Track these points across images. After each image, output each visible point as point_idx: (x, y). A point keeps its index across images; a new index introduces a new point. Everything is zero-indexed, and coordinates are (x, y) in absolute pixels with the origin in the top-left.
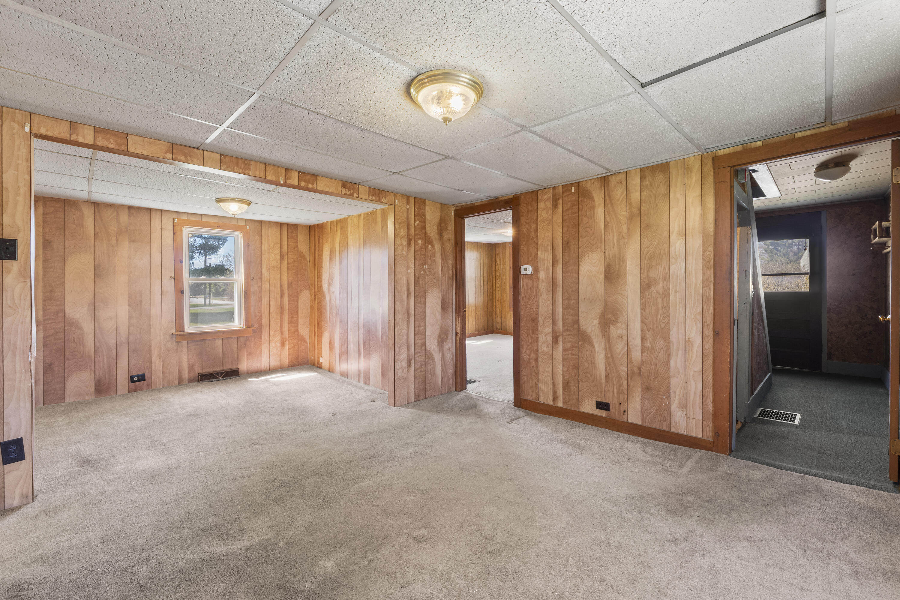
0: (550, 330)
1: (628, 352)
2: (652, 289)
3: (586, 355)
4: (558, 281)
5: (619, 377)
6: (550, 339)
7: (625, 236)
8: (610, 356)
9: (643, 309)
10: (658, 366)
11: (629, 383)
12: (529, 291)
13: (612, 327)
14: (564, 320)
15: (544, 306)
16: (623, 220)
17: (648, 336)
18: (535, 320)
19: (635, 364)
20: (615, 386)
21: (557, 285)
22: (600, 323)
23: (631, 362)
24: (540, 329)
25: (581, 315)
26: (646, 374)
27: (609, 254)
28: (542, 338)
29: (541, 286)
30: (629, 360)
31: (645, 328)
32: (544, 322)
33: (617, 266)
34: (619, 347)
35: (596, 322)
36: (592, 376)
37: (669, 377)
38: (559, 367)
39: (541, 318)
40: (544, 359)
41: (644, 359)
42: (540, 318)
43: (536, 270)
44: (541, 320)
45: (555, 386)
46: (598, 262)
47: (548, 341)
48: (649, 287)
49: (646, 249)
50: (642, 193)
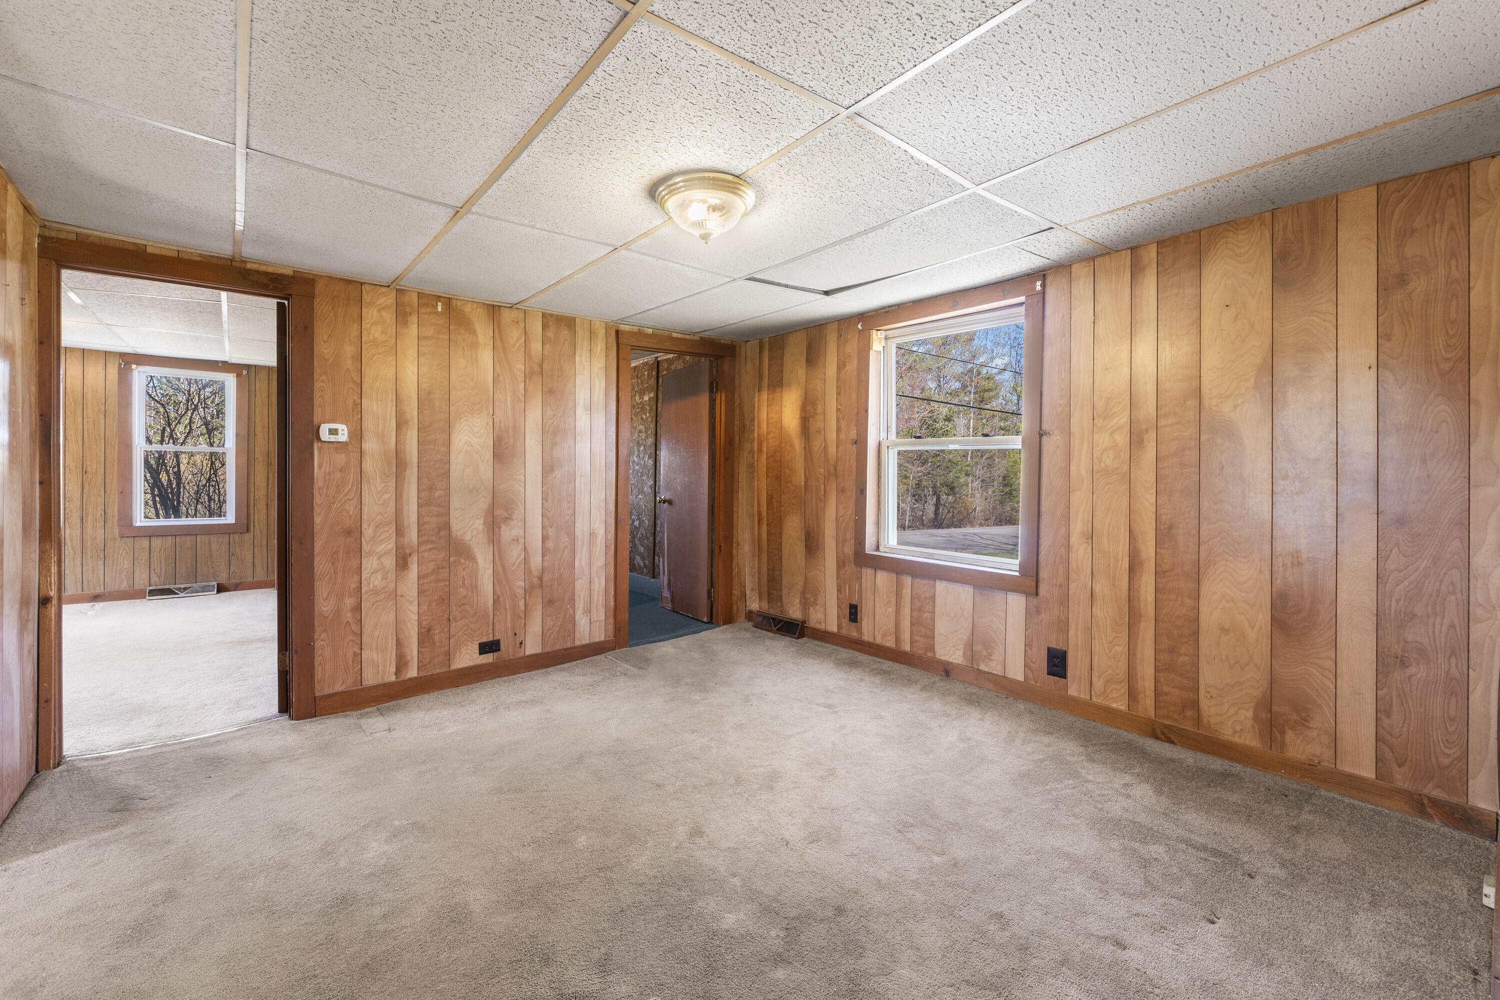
0: (391, 545)
1: (526, 560)
2: (556, 472)
3: (463, 577)
4: (408, 457)
5: (514, 596)
6: (390, 562)
7: (522, 398)
8: (500, 569)
9: (545, 499)
10: (562, 570)
11: (527, 602)
12: (338, 475)
13: (503, 527)
14: (419, 525)
15: (377, 504)
16: (520, 376)
17: (550, 534)
18: (353, 533)
19: (535, 573)
20: (509, 612)
21: (406, 465)
22: (485, 523)
23: (530, 571)
24: (366, 548)
25: (454, 515)
26: (549, 584)
27: (500, 421)
28: (369, 564)
29: (368, 465)
30: (528, 571)
31: (547, 523)
32: (375, 532)
33: (512, 440)
34: (514, 555)
35: (479, 523)
36: (472, 607)
37: (574, 580)
38: (411, 608)
39: (369, 525)
40: (376, 602)
41: (545, 564)
42: (364, 526)
43: (357, 435)
44: (368, 531)
45: (400, 644)
46: (482, 430)
47: (385, 567)
48: (552, 471)
49: (549, 421)
50: (545, 347)
